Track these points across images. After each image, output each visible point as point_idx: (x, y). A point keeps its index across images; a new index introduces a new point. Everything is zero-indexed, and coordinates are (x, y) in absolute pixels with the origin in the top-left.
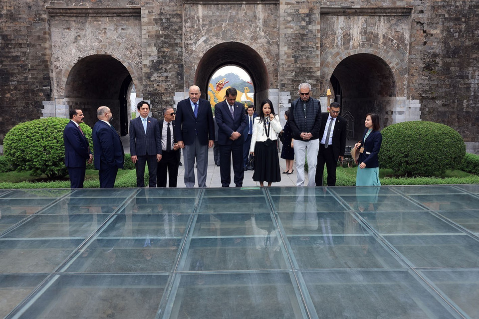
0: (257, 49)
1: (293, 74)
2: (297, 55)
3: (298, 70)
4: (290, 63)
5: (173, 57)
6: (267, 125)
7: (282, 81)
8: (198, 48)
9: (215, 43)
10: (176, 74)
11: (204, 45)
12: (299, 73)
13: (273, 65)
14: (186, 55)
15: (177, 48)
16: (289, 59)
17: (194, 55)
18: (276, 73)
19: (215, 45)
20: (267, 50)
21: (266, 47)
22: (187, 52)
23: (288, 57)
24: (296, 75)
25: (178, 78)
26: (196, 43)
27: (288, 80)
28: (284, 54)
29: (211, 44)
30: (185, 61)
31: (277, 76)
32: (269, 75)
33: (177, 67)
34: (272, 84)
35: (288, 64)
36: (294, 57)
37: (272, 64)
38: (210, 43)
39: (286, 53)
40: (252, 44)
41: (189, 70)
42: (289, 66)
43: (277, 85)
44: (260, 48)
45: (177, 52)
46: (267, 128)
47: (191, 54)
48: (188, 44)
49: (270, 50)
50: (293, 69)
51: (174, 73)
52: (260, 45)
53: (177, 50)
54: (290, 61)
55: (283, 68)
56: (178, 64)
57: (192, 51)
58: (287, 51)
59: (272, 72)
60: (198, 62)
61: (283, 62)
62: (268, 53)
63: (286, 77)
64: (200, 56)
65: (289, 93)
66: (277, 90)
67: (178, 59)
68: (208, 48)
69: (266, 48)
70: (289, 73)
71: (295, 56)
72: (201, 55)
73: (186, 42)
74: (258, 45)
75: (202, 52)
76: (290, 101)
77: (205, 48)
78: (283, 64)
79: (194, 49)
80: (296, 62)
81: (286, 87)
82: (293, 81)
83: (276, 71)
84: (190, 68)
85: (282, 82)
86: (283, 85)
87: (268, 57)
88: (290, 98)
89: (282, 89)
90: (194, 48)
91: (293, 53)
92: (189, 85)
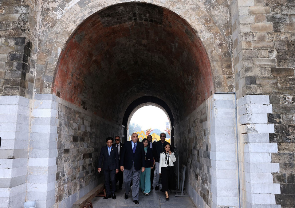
0: (185, 13)
1: (274, 55)
2: (279, 16)
3: (285, 48)
4: (263, 33)
5: (8, 26)
6: (168, 158)
7: (247, 70)
8: (67, 15)
9: (99, 5)
10: (9, 58)
11: (78, 8)
12: (286, 53)
13: (221, 45)
14: (43, 28)
15: (18, 8)
16: (260, 24)
17: (58, 28)
18: (227, 61)
19: (100, 8)
20: (206, 16)
21: (204, 10)
22: (45, 23)
23: (257, 20)
24: (280, 58)
25: (11, 65)
26: (62, 7)
27: (263, 68)
28: (247, 12)
29: (91, 8)
30: (40, 40)
31: (229, 66)
32: (212, 64)
33: (12, 43)
34: (219, 84)
35: (260, 33)
36: (272, 19)
37: (218, 42)
38: (90, 5)
39: (252, 13)
40: (174, 6)
41: (46, 56)
42: (262, 39)
43: (231, 86)
44: (191, 12)
45: (17, 16)
46: (168, 159)
47: (53, 26)
48: (48, 9)
49: (212, 16)
50: (271, 44)
51: (6, 55)
52: (192, 6)
53: (17, 12)
54: (264, 29)
55: (249, 43)
56: (15, 39)
57: (55, 22)
58: (254, 9)
59: (217, 58)
60: (64, 40)
61: (247, 29)
62: (209, 20)
63: (257, 63)
64: (69, 30)
65: (266, 98)
66: (231, 97)
67: (16, 29)
68: (86, 14)
69: (203, 12)
70: (264, 53)
71: (273, 17)
72: (72, 27)
73: (46, 5)
74: (188, 7)
75: (74, 21)
76: (271, 119)
77: (80, 15)
78: (246, 34)
79: (59, 17)
80: (276, 30)
81: (260, 85)
82: (273, 70)
83: (227, 55)
84: (48, 52)
85: (249, 74)
86: (252, 80)
87: (210, 29)
88: (269, 109)
89: (251, 88)
90: (58, 15)
91: (268, 12)
92: (42, 85)
